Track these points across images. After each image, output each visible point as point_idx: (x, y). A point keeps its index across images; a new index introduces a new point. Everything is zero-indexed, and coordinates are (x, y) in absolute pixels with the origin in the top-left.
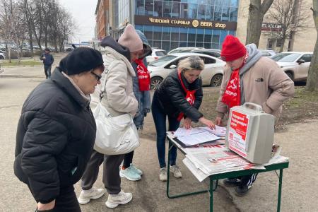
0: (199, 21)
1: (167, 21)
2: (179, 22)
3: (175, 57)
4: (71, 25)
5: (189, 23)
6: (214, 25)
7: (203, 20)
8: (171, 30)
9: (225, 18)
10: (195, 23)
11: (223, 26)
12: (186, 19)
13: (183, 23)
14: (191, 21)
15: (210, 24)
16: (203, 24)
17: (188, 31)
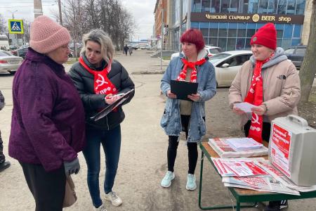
0: (260, 15)
1: (224, 17)
2: (238, 17)
3: (230, 55)
4: (131, 24)
5: (249, 17)
6: (277, 18)
7: (265, 14)
8: (228, 26)
9: (290, 11)
10: (256, 18)
11: (288, 19)
12: (245, 14)
13: (242, 18)
14: (251, 15)
15: (273, 18)
16: (265, 18)
17: (247, 27)
